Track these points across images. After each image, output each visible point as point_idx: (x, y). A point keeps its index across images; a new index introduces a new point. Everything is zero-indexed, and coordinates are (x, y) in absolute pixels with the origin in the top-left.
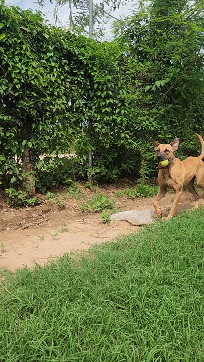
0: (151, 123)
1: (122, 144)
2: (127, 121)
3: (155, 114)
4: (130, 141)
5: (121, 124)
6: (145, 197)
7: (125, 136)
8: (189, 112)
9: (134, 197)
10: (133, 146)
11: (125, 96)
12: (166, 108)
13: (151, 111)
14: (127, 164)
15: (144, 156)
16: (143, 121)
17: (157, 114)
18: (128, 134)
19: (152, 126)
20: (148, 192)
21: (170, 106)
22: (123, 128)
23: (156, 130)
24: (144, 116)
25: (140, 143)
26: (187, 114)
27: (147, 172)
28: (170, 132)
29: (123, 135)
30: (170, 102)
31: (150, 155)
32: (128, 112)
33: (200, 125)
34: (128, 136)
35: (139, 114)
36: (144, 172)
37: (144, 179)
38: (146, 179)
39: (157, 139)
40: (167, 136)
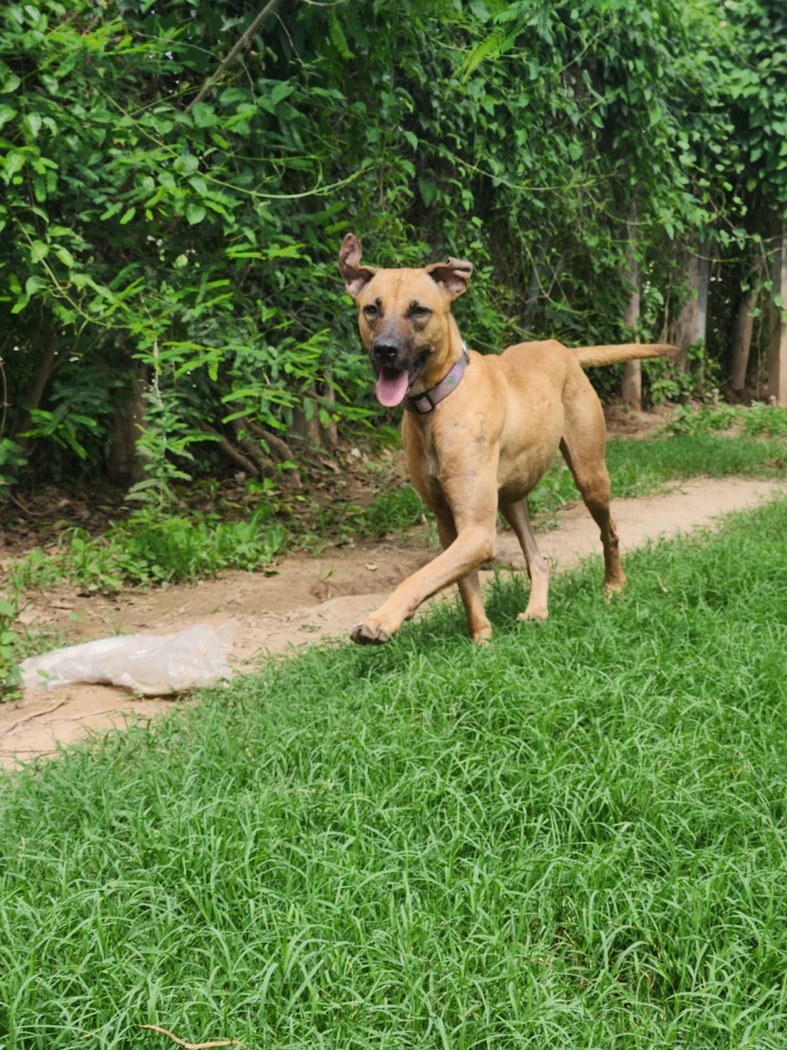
0: (184, 183)
1: (35, 301)
2: (58, 172)
3: (206, 135)
4: (81, 280)
5: (25, 191)
6: (177, 580)
7: (52, 259)
8: (382, 122)
9: (117, 584)
10: (95, 307)
11: (39, 35)
12: (262, 101)
13: (181, 118)
14: (62, 409)
15: (155, 358)
16: (146, 172)
17: (217, 138)
18: (65, 242)
19: (195, 199)
20: (190, 551)
21: (283, 89)
22: (38, 211)
23: (212, 220)
24: (146, 144)
25: (131, 291)
26: (372, 135)
27: (178, 447)
28: (286, 231)
29: (39, 251)
30: (278, 72)
31: (188, 357)
32: (59, 123)
33: (444, 186)
34: (66, 257)
35: (122, 134)
36: (164, 443)
37: (162, 485)
38: (173, 482)
39: (222, 265)
40: (274, 251)
